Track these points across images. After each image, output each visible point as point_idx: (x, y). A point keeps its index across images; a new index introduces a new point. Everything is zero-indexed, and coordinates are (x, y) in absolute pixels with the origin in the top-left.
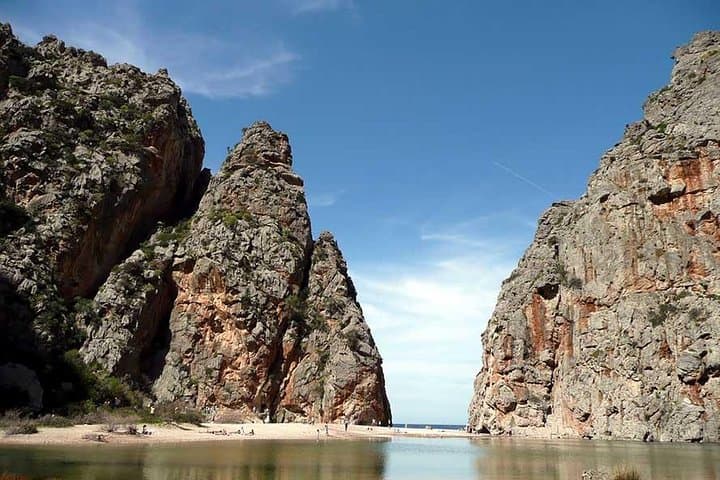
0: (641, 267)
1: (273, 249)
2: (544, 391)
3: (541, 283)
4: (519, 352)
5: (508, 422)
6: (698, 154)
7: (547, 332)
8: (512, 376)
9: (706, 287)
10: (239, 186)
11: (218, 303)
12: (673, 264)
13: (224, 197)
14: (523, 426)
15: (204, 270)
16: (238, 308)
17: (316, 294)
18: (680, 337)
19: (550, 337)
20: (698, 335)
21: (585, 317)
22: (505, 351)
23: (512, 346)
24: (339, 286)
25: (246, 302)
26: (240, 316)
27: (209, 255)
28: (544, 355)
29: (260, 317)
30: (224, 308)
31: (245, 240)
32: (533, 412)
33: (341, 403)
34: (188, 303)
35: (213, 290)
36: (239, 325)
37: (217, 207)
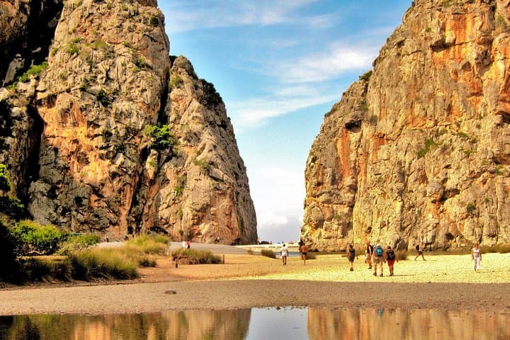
0: (417, 107)
1: (129, 80)
2: (346, 210)
3: (348, 120)
4: (328, 180)
5: (317, 235)
6: (466, 10)
7: (351, 161)
8: (322, 198)
9: (458, 126)
10: (92, 14)
11: (81, 137)
12: (438, 107)
13: (79, 26)
14: (327, 238)
15: (65, 105)
16: (99, 141)
17: (174, 122)
18: (432, 167)
19: (353, 165)
20: (444, 166)
21: (376, 150)
22: (318, 178)
23: (323, 174)
24: (194, 114)
25: (107, 135)
26: (102, 148)
27: (68, 91)
28: (348, 181)
29: (121, 149)
30: (87, 142)
31: (101, 72)
32: (335, 226)
33: (198, 224)
34: (54, 137)
35: (75, 124)
36: (101, 157)
37: (73, 37)
